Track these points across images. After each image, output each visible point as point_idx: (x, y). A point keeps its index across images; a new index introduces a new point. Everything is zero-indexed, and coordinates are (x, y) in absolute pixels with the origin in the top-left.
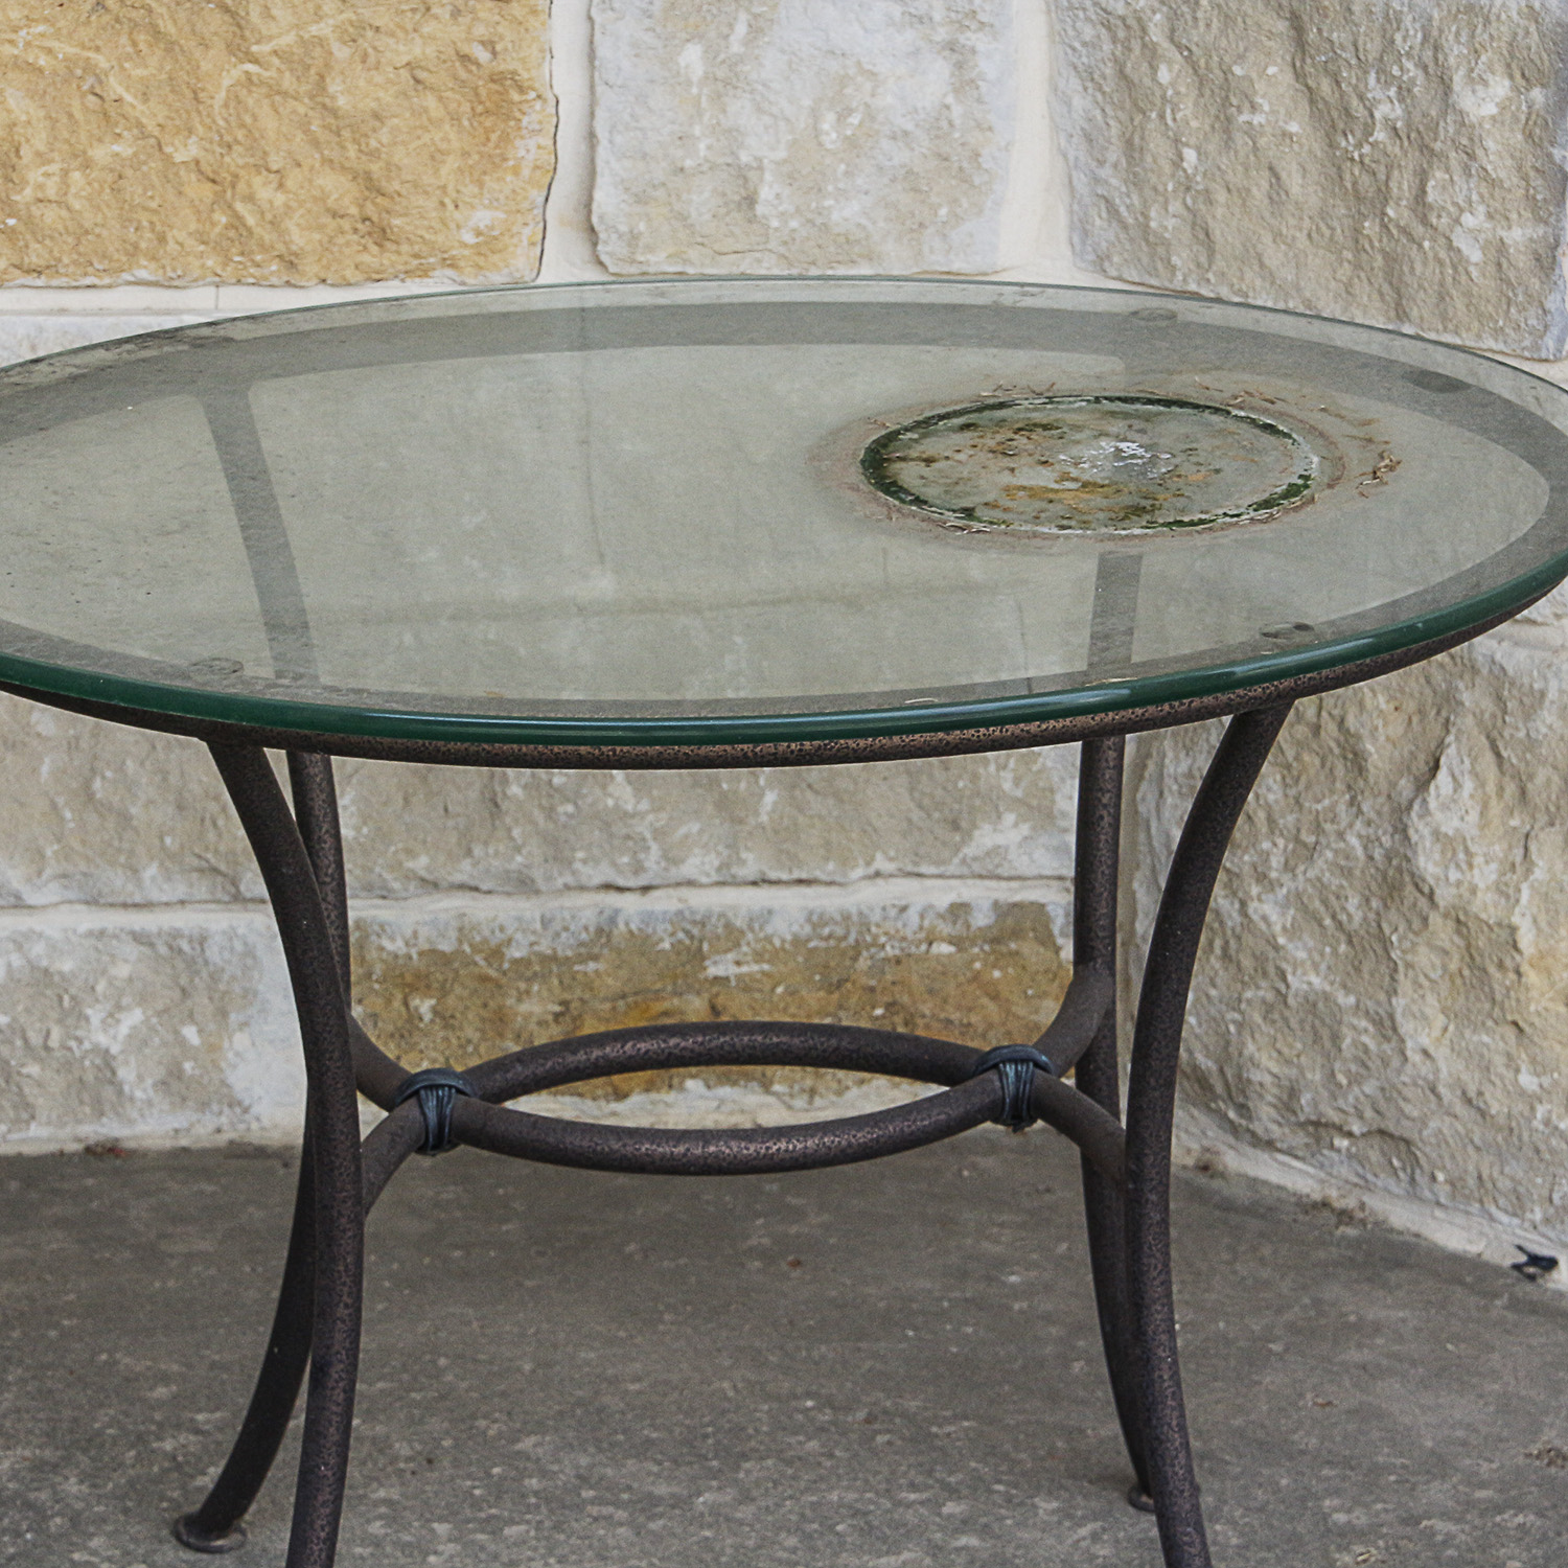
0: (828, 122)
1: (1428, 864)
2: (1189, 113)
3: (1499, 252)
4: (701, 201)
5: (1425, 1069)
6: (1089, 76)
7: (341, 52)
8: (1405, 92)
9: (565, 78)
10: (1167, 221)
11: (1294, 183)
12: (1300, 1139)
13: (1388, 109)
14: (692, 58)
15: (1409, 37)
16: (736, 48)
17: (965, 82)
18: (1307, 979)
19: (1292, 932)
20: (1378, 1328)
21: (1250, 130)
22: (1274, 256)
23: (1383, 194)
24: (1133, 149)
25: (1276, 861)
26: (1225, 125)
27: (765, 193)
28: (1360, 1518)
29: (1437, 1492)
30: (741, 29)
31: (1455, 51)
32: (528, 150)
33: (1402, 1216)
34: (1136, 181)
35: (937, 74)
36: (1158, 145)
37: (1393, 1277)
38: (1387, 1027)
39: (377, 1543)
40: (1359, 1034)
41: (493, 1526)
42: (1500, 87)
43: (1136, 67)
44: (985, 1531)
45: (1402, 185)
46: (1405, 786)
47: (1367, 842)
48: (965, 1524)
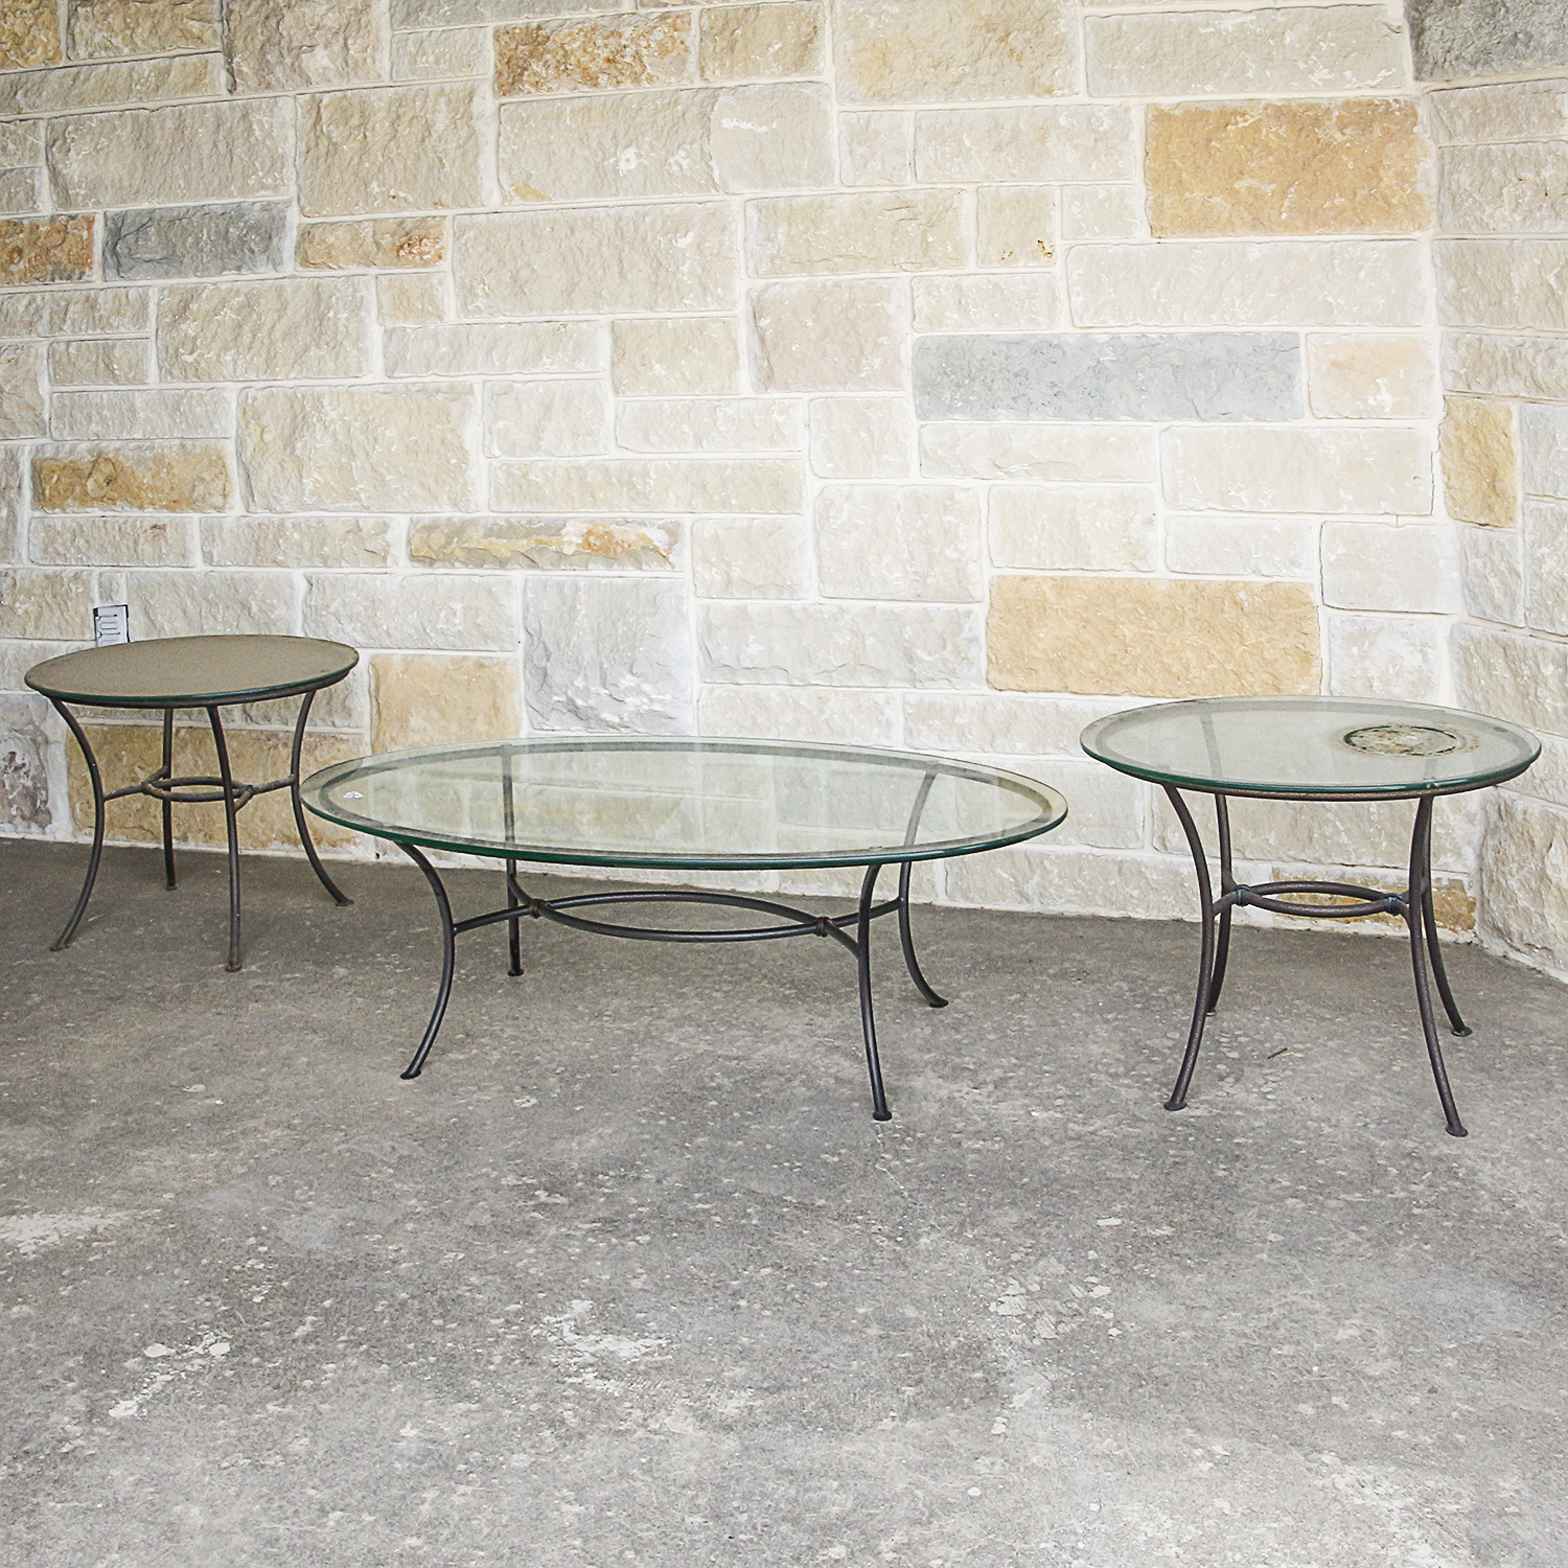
0: (1390, 668)
1: (1549, 872)
2: (1482, 671)
3: (1555, 709)
4: (1359, 685)
5: (1553, 929)
6: (1458, 661)
7: (1267, 645)
8: (1530, 668)
9: (1324, 653)
10: (1479, 698)
11: (1508, 690)
12: (1526, 949)
13: (1527, 672)
14: (1355, 650)
15: (1530, 654)
16: (1365, 647)
17: (1426, 660)
18: (1522, 903)
19: (1519, 889)
20: (1537, 999)
21: (1496, 676)
22: (1505, 708)
23: (1528, 694)
24: (1469, 679)
25: (1514, 870)
26: (1490, 674)
27: (1375, 685)
28: (1513, 1043)
29: (1538, 1040)
30: (1367, 644)
31: (1540, 658)
32: (1315, 671)
33: (1554, 973)
34: (1471, 688)
35: (1419, 657)
36: (1475, 679)
37: (1547, 988)
38: (1543, 917)
39: (1249, 1019)
40: (1537, 919)
41: (1280, 1020)
42: (1552, 668)
43: (1469, 660)
44: (1409, 1035)
45: (1532, 691)
46: (1545, 850)
47: (1536, 866)
48: (1404, 1033)
